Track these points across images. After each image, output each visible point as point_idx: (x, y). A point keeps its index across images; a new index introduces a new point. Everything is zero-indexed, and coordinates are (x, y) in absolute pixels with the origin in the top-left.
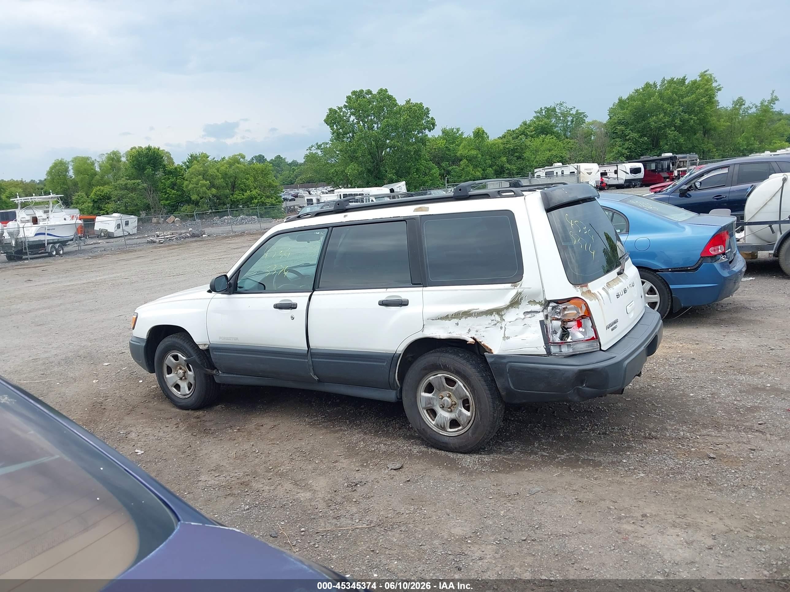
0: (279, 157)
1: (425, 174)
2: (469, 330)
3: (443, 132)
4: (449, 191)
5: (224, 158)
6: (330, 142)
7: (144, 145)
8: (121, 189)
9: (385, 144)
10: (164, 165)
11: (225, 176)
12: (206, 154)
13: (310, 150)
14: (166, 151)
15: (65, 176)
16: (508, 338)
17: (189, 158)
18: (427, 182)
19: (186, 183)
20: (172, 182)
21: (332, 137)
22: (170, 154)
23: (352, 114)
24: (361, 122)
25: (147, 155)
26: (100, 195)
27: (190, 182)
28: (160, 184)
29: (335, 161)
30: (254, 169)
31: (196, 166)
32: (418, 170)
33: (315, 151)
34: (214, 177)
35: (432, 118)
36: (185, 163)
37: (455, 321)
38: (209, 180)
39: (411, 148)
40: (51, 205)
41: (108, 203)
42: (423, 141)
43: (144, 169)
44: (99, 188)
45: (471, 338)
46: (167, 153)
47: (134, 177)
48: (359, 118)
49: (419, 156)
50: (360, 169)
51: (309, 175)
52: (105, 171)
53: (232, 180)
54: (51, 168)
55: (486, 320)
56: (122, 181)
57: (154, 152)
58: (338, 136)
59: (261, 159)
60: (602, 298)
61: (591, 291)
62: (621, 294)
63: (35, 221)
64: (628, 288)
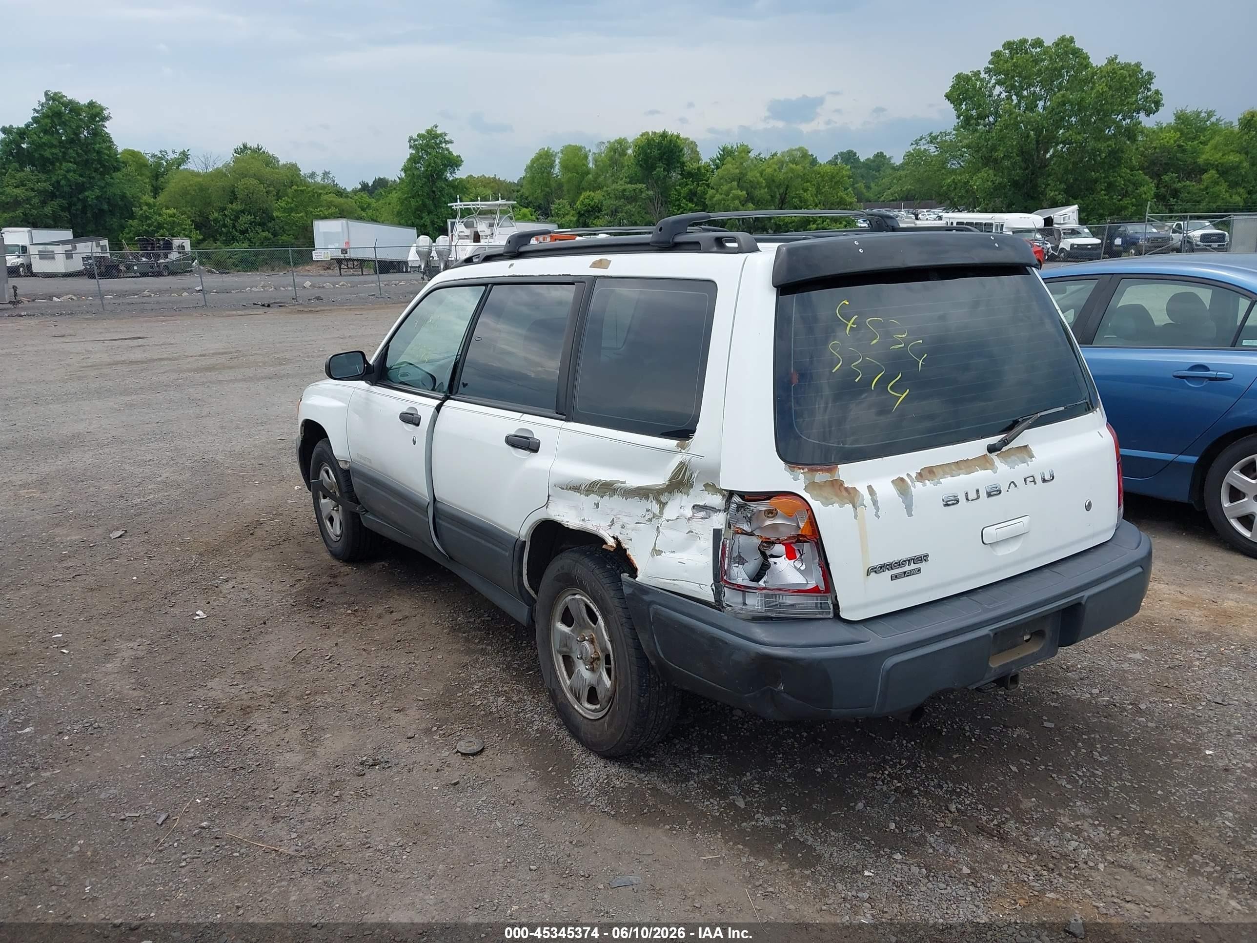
0: (880, 156)
1: (1125, 195)
2: (613, 522)
3: (1178, 117)
4: (1166, 228)
5: (775, 154)
6: (954, 132)
7: (659, 130)
8: (617, 198)
9: (1055, 137)
10: (684, 163)
11: (771, 182)
12: (747, 146)
13: (917, 144)
14: (691, 140)
15: (549, 173)
16: (659, 553)
17: (721, 152)
18: (1125, 208)
19: (711, 192)
20: (690, 190)
21: (958, 123)
22: (697, 145)
23: (999, 83)
24: (1014, 97)
25: (660, 146)
26: (589, 204)
27: (717, 191)
28: (673, 193)
29: (959, 164)
30: (819, 173)
31: (730, 167)
32: (1110, 187)
33: (926, 147)
34: (754, 185)
35: (1157, 92)
36: (714, 161)
37: (594, 498)
38: (747, 191)
39: (1102, 146)
40: (498, 216)
41: (598, 217)
42: (1131, 134)
43: (653, 167)
44: (588, 193)
45: (613, 537)
46: (692, 142)
47: (638, 180)
48: (1011, 88)
49: (1119, 160)
50: (998, 180)
51: (906, 187)
52: (601, 168)
53: (781, 190)
54: (533, 161)
55: (638, 508)
56: (620, 185)
57: (670, 141)
58: (967, 122)
59: (849, 157)
60: (875, 502)
61: (841, 484)
62: (967, 499)
63: (477, 238)
64: (1016, 486)
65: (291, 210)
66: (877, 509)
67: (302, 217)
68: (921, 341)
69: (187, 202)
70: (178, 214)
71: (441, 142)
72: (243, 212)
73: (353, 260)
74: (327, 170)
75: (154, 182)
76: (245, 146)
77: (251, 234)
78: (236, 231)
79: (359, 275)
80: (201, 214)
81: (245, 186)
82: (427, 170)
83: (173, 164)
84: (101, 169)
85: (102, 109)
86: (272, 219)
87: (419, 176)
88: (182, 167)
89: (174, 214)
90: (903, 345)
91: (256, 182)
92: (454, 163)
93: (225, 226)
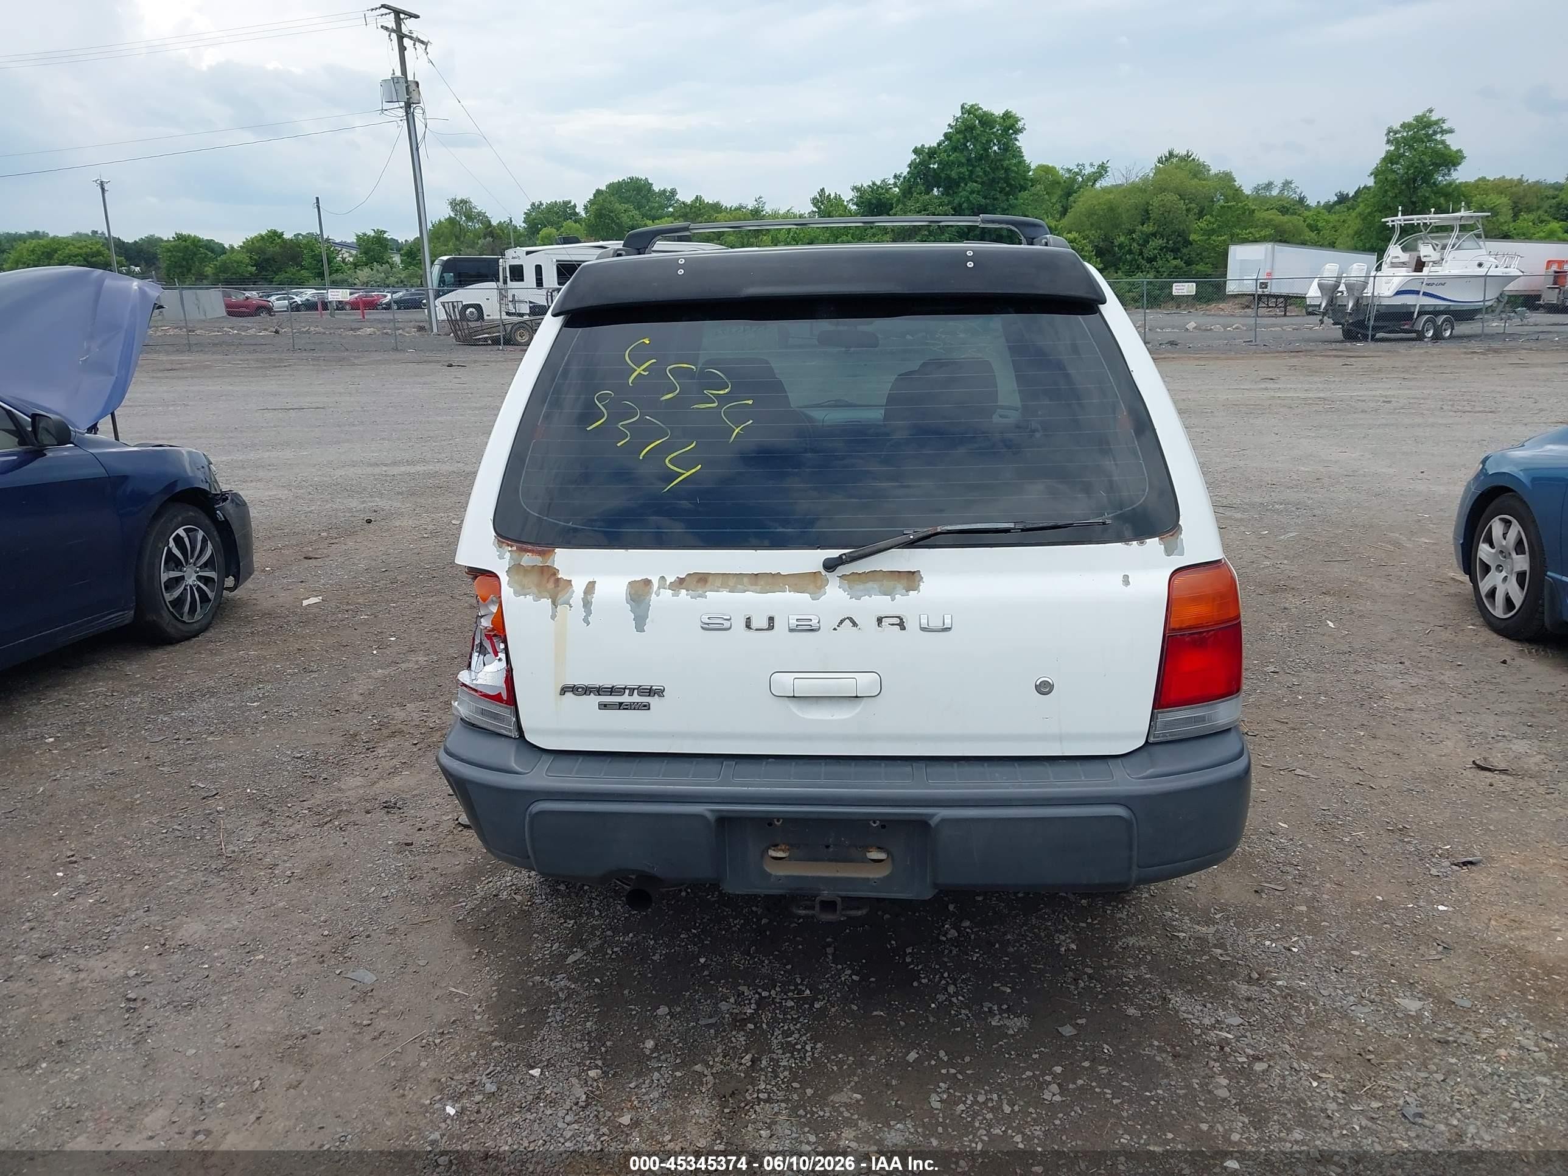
40: (1456, 234)
60: (587, 604)
61: (554, 572)
62: (748, 626)
63: (1420, 266)
64: (855, 624)
65: (1213, 232)
66: (588, 612)
67: (1224, 240)
68: (750, 402)
69: (1092, 225)
70: (1079, 238)
71: (1435, 133)
72: (1154, 235)
73: (1277, 297)
74: (1289, 179)
75: (1064, 201)
76: (1171, 154)
77: (1160, 262)
78: (1143, 258)
79: (1280, 316)
80: (1106, 239)
81: (1161, 203)
82: (1407, 173)
83: (1089, 179)
84: (1007, 189)
85: (1017, 120)
86: (1188, 243)
87: (1395, 181)
88: (1098, 185)
89: (1075, 239)
90: (715, 405)
91: (1176, 197)
92: (1451, 160)
93: (1130, 252)
